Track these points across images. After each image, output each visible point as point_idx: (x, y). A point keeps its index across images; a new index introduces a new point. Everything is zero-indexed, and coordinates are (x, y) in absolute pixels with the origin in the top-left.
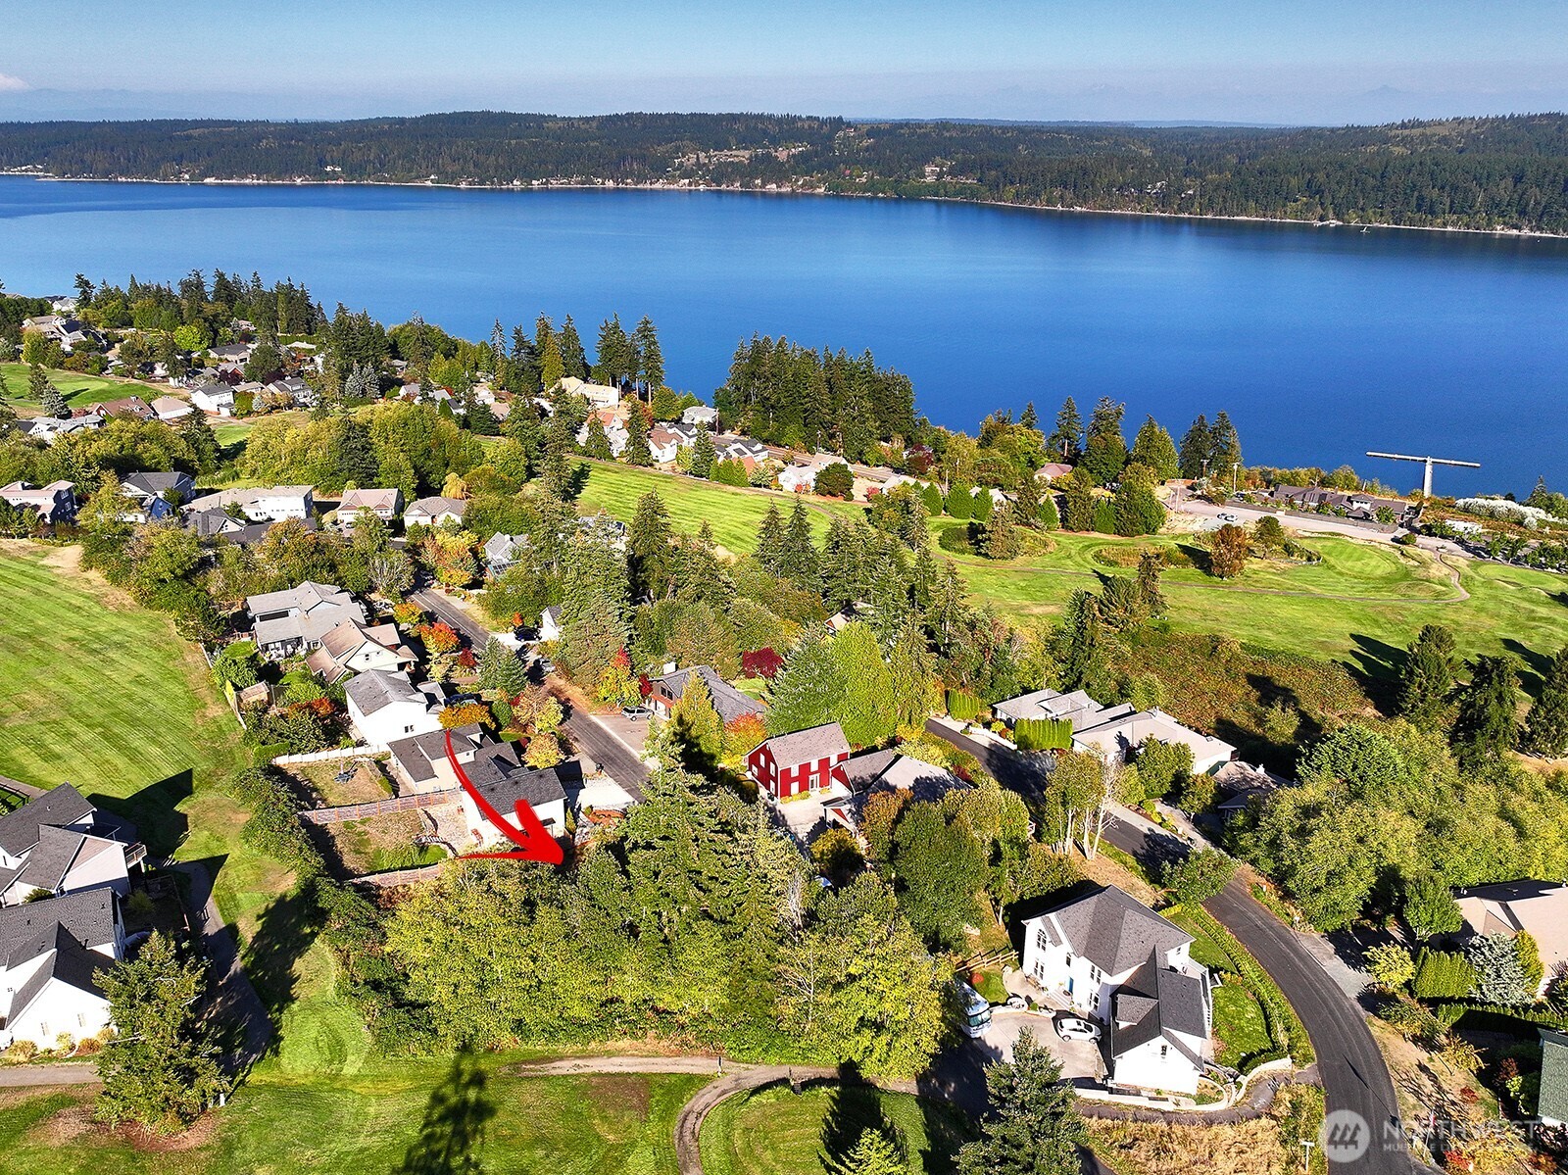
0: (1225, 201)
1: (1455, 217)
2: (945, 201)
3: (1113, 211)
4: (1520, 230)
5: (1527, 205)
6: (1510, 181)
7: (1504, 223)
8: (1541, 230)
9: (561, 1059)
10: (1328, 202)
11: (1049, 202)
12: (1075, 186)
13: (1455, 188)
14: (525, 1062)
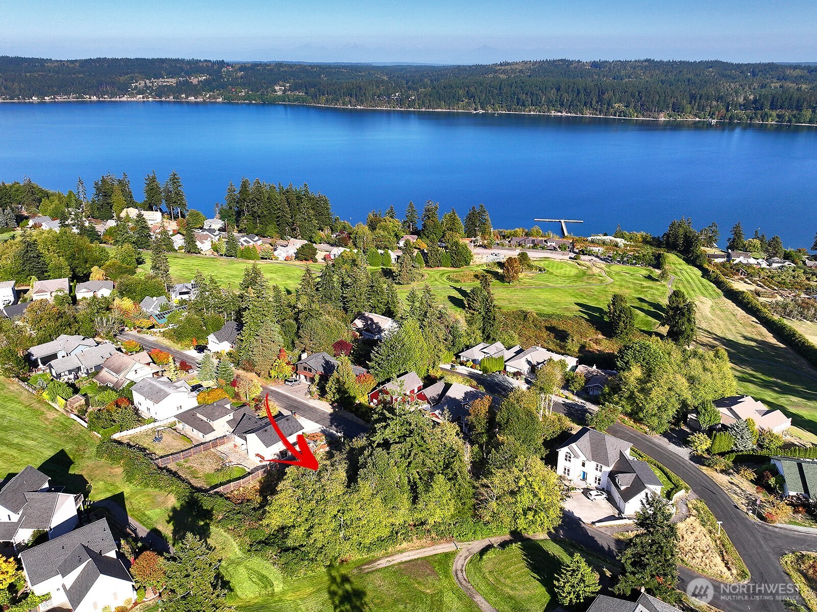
0: (430, 102)
1: (534, 107)
2: (289, 105)
3: (376, 108)
4: (562, 113)
5: (563, 101)
6: (554, 91)
7: (555, 110)
8: (571, 113)
9: (379, 559)
10: (477, 101)
11: (344, 104)
12: (356, 96)
13: (532, 94)
14: (362, 565)
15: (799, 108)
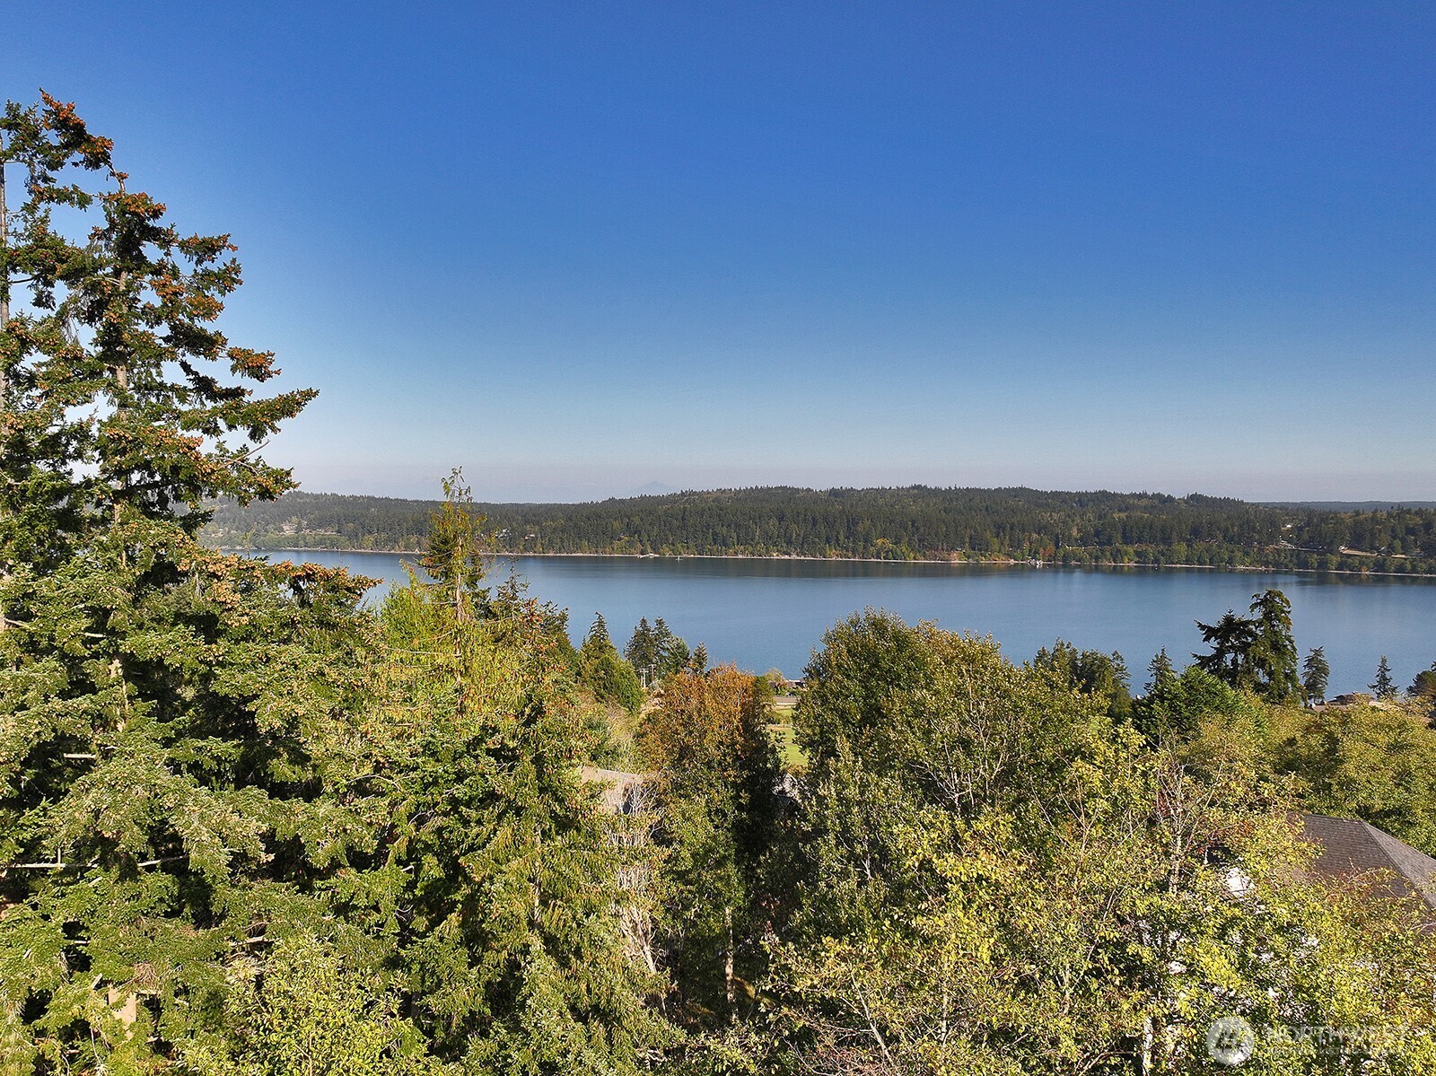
0: (562, 541)
1: (742, 547)
2: (305, 551)
4: (790, 555)
5: (791, 536)
7: (778, 551)
10: (645, 539)
13: (738, 526)
15: (1167, 540)
